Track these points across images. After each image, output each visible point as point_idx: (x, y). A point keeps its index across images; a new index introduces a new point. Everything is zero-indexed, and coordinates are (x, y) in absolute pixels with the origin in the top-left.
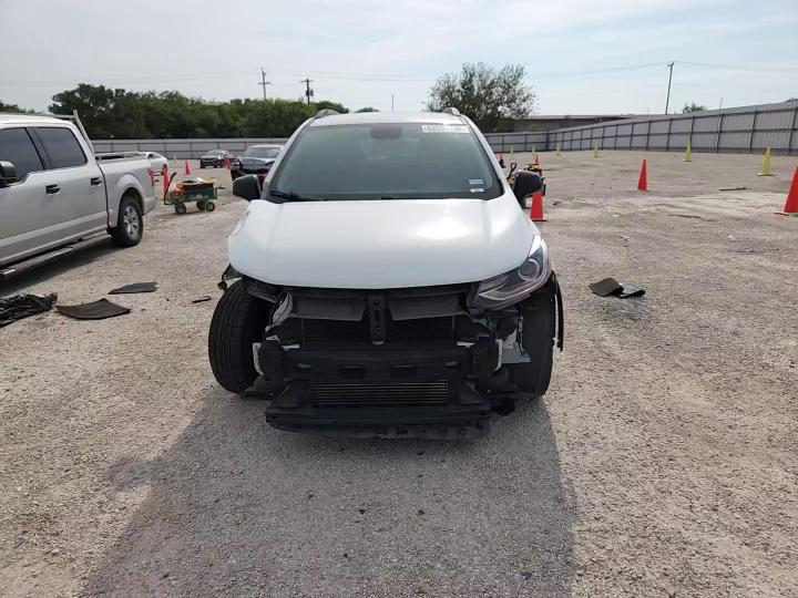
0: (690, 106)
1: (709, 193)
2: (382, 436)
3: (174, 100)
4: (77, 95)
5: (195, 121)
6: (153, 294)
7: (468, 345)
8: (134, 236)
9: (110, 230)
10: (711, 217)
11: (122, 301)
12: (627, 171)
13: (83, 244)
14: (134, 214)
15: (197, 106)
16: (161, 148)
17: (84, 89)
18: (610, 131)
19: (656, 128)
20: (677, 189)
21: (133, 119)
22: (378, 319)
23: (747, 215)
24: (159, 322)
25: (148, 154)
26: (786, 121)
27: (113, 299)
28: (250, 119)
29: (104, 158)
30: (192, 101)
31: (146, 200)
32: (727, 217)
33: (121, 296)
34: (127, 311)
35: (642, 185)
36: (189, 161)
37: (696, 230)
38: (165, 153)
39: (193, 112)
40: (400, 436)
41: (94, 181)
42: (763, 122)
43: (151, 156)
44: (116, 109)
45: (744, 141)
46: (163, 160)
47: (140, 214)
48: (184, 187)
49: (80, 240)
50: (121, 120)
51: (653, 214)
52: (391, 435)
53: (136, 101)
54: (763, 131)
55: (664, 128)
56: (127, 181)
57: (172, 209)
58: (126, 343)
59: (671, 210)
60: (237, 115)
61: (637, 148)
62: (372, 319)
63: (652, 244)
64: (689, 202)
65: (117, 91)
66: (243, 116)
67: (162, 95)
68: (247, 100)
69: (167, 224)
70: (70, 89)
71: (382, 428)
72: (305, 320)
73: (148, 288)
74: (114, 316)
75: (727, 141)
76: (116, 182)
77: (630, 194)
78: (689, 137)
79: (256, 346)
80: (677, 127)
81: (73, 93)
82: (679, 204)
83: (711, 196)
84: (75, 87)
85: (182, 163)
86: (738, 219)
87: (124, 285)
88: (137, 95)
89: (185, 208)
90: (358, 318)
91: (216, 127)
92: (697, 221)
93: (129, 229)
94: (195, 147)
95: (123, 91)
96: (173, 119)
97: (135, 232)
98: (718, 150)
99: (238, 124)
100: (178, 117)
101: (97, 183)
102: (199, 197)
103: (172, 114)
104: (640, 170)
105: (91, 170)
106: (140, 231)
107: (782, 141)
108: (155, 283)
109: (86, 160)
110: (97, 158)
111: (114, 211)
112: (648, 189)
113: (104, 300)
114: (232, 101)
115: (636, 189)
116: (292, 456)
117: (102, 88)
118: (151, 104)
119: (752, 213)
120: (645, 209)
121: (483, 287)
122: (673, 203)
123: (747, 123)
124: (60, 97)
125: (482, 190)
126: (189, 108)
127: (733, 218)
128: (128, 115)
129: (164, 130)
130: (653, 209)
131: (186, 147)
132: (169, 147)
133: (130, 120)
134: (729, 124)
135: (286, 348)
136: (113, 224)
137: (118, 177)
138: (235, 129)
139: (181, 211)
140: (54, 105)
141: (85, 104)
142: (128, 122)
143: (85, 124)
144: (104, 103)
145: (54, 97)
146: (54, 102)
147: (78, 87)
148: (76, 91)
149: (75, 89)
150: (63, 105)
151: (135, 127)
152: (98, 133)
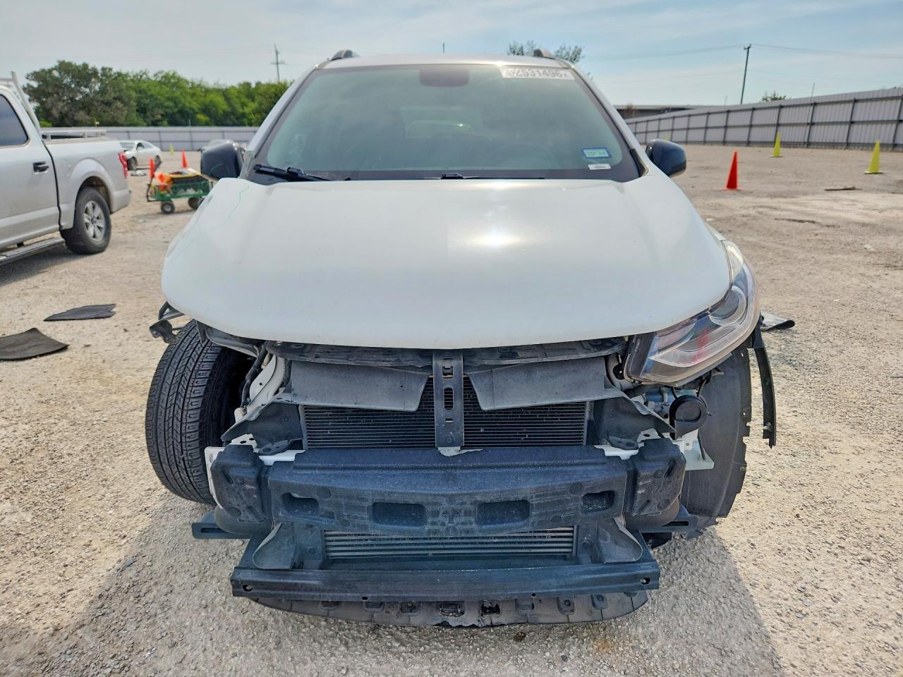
0: (770, 95)
1: (814, 193)
2: (453, 621)
3: (171, 81)
4: (56, 73)
5: (195, 106)
6: (107, 321)
7: (625, 454)
8: (99, 240)
9: (64, 233)
10: (830, 222)
11: (59, 332)
12: (707, 168)
13: (22, 250)
14: (98, 211)
15: (199, 91)
16: (156, 137)
17: (64, 67)
18: (681, 123)
19: (734, 119)
20: (772, 189)
21: (123, 102)
22: (449, 405)
23: (873, 220)
24: (107, 365)
25: (136, 142)
26: (890, 110)
27: (48, 330)
28: (261, 104)
29: (53, 137)
30: (193, 83)
31: (115, 194)
32: (848, 223)
33: (61, 325)
34: (64, 348)
35: (732, 184)
36: (187, 154)
37: (819, 237)
38: (160, 143)
39: (193, 95)
40: (487, 619)
41: (38, 167)
42: (862, 112)
43: (139, 145)
44: (103, 91)
45: (839, 134)
46: (155, 150)
47: (107, 210)
48: (172, 179)
49: (20, 245)
50: (108, 104)
51: (755, 218)
52: (470, 618)
53: (125, 81)
54: (863, 122)
55: (744, 118)
56: (89, 168)
57: (157, 206)
58: (47, 402)
59: (775, 213)
60: (245, 100)
61: (712, 143)
62: (439, 405)
63: (770, 255)
64: (794, 204)
65: (103, 69)
66: (253, 100)
67: (155, 75)
68: (258, 84)
69: (147, 225)
70: (47, 67)
71: (454, 606)
72: (306, 407)
73: (101, 312)
74: (41, 355)
75: (819, 134)
76: (71, 170)
77: (718, 194)
78: (774, 129)
79: (212, 453)
80: (759, 118)
81: (50, 71)
82: (783, 206)
83: (818, 197)
84: (53, 64)
85: (179, 155)
86: (864, 225)
87: (70, 307)
88: (127, 75)
89: (173, 207)
90: (413, 406)
91: (221, 112)
92: (813, 226)
93: (91, 231)
94: (196, 137)
95: (110, 69)
96: (171, 104)
97: (100, 235)
98: (808, 144)
99: (247, 110)
100: (175, 101)
101: (44, 169)
102: (191, 192)
103: (169, 99)
104: (729, 166)
105: (34, 150)
106: (107, 234)
107: (886, 134)
108: (113, 305)
109: (28, 138)
110: (44, 137)
111: (68, 207)
112: (738, 188)
113: (34, 330)
114: (240, 85)
115: (725, 188)
116: (287, 643)
117: (85, 66)
118: (144, 86)
119: (875, 218)
120: (744, 212)
121: (657, 344)
122: (774, 205)
123: (843, 113)
124: (36, 76)
125: (607, 167)
126: (189, 91)
127: (856, 223)
128: (119, 99)
129: (159, 117)
130: (752, 212)
131: (186, 137)
132: (165, 137)
133: (119, 104)
134: (822, 114)
135: (269, 460)
136: (68, 223)
137: (72, 162)
138: (243, 115)
139: (168, 209)
140: (28, 85)
141: (65, 85)
142: (117, 107)
143: (66, 109)
144: (88, 84)
145: (28, 75)
146: (27, 81)
147: (57, 64)
148: (54, 69)
149: (53, 67)
150: (39, 86)
151: (126, 112)
152: (80, 118)
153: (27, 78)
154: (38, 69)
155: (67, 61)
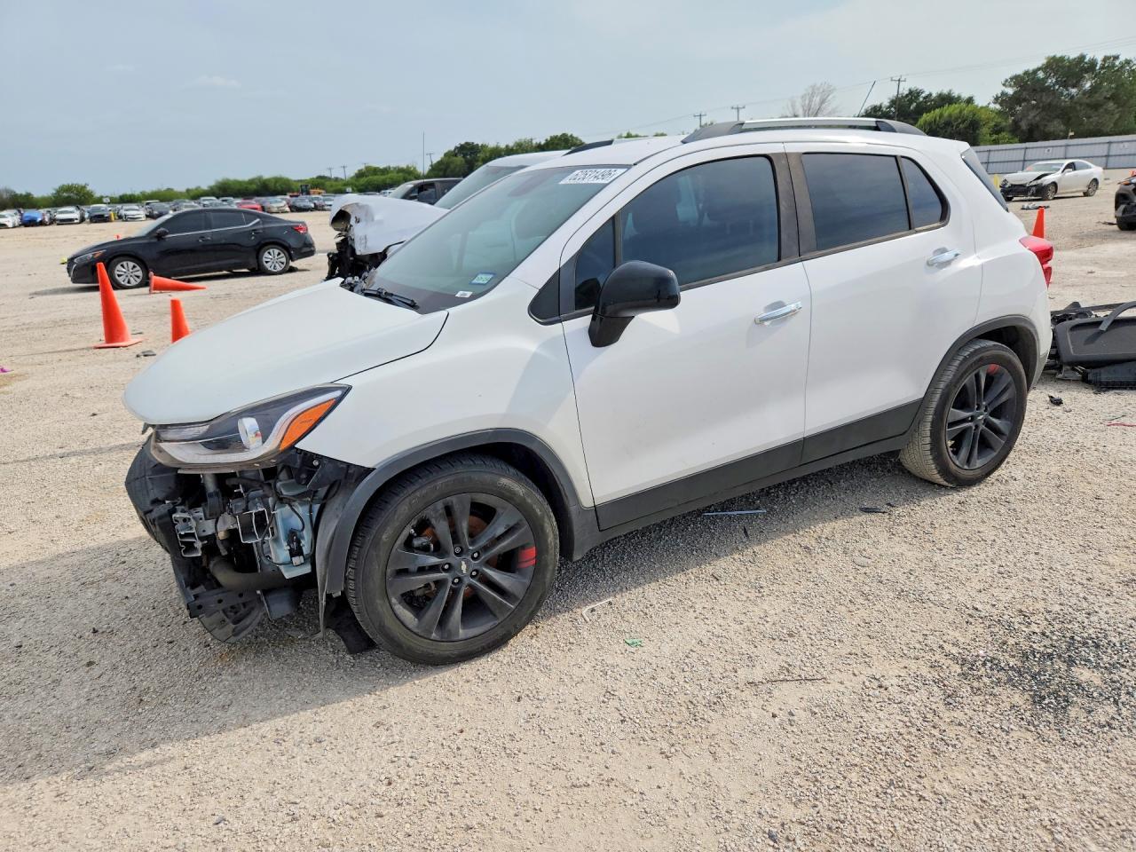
4: (1041, 75)
17: (1054, 65)
44: (1093, 90)
50: (1096, 106)
65: (1106, 59)
70: (1031, 67)
81: (1035, 72)
84: (1041, 62)
117: (1082, 58)
124: (1016, 80)
125: (469, 295)
140: (1003, 94)
141: (1049, 87)
142: (1106, 110)
143: (1037, 118)
144: (1078, 82)
145: (1006, 81)
146: (1003, 88)
147: (1045, 61)
148: (1039, 69)
149: (1040, 65)
150: (1015, 93)
151: (1117, 116)
152: (1052, 129)
153: (1004, 85)
154: (1020, 72)
155: (1058, 55)
